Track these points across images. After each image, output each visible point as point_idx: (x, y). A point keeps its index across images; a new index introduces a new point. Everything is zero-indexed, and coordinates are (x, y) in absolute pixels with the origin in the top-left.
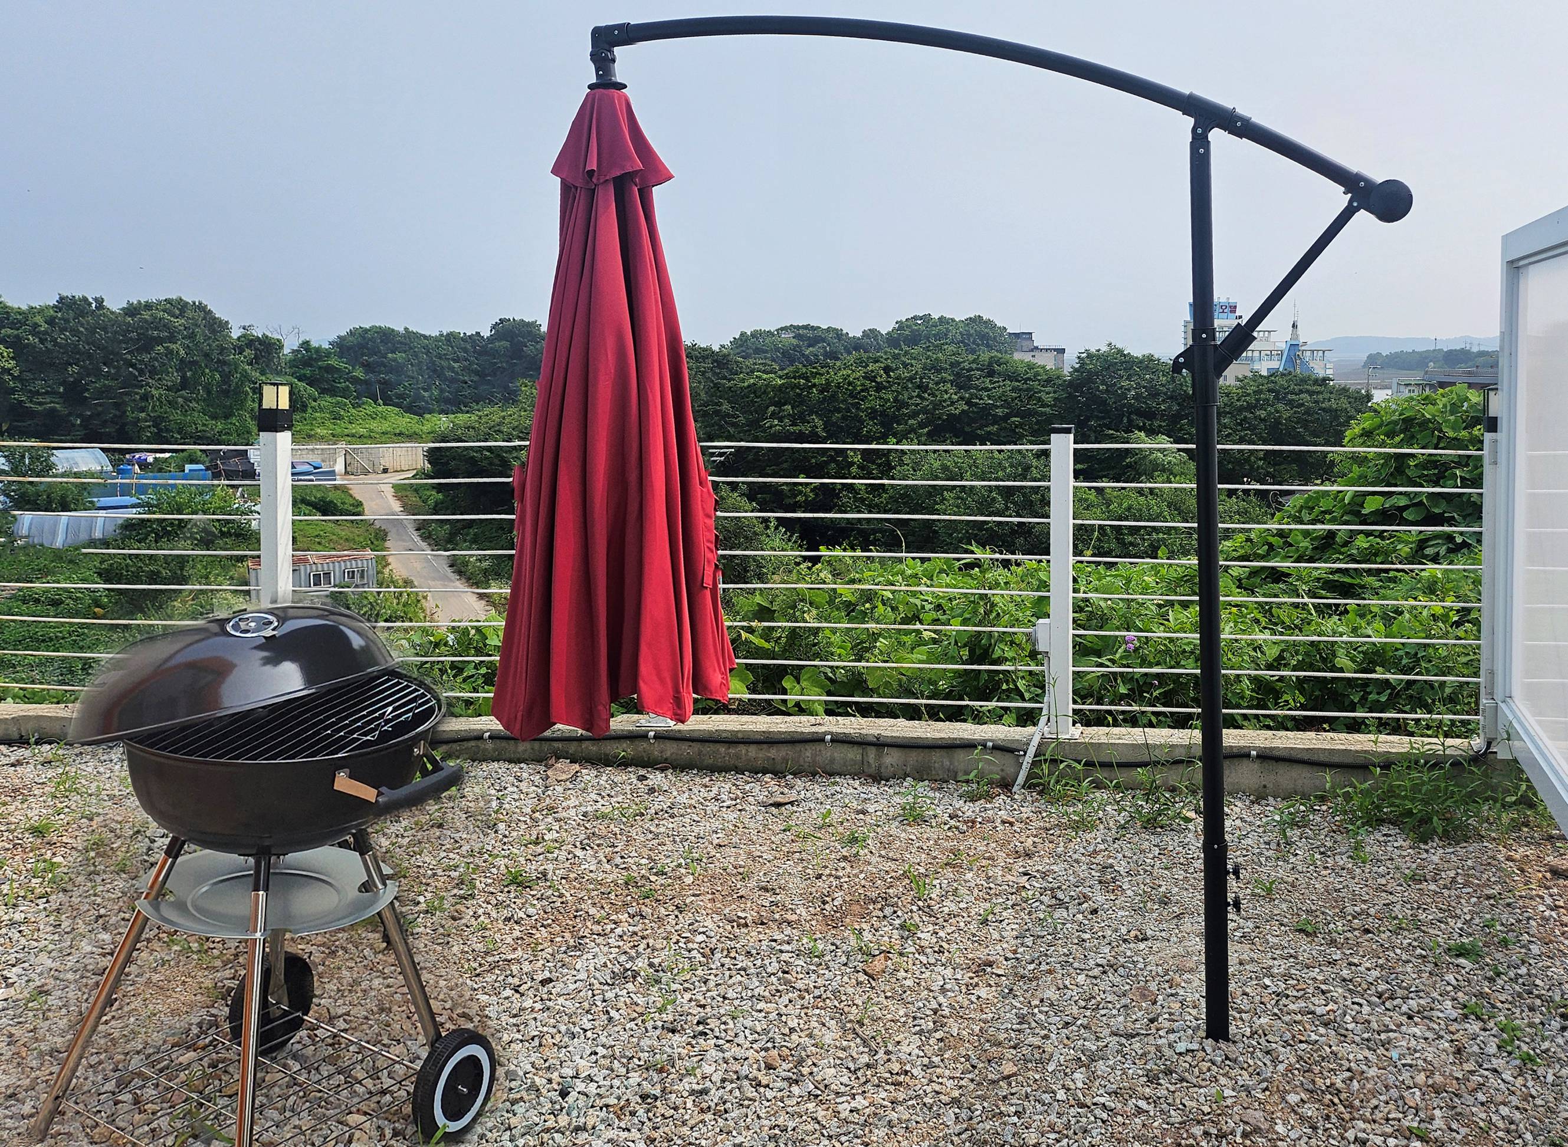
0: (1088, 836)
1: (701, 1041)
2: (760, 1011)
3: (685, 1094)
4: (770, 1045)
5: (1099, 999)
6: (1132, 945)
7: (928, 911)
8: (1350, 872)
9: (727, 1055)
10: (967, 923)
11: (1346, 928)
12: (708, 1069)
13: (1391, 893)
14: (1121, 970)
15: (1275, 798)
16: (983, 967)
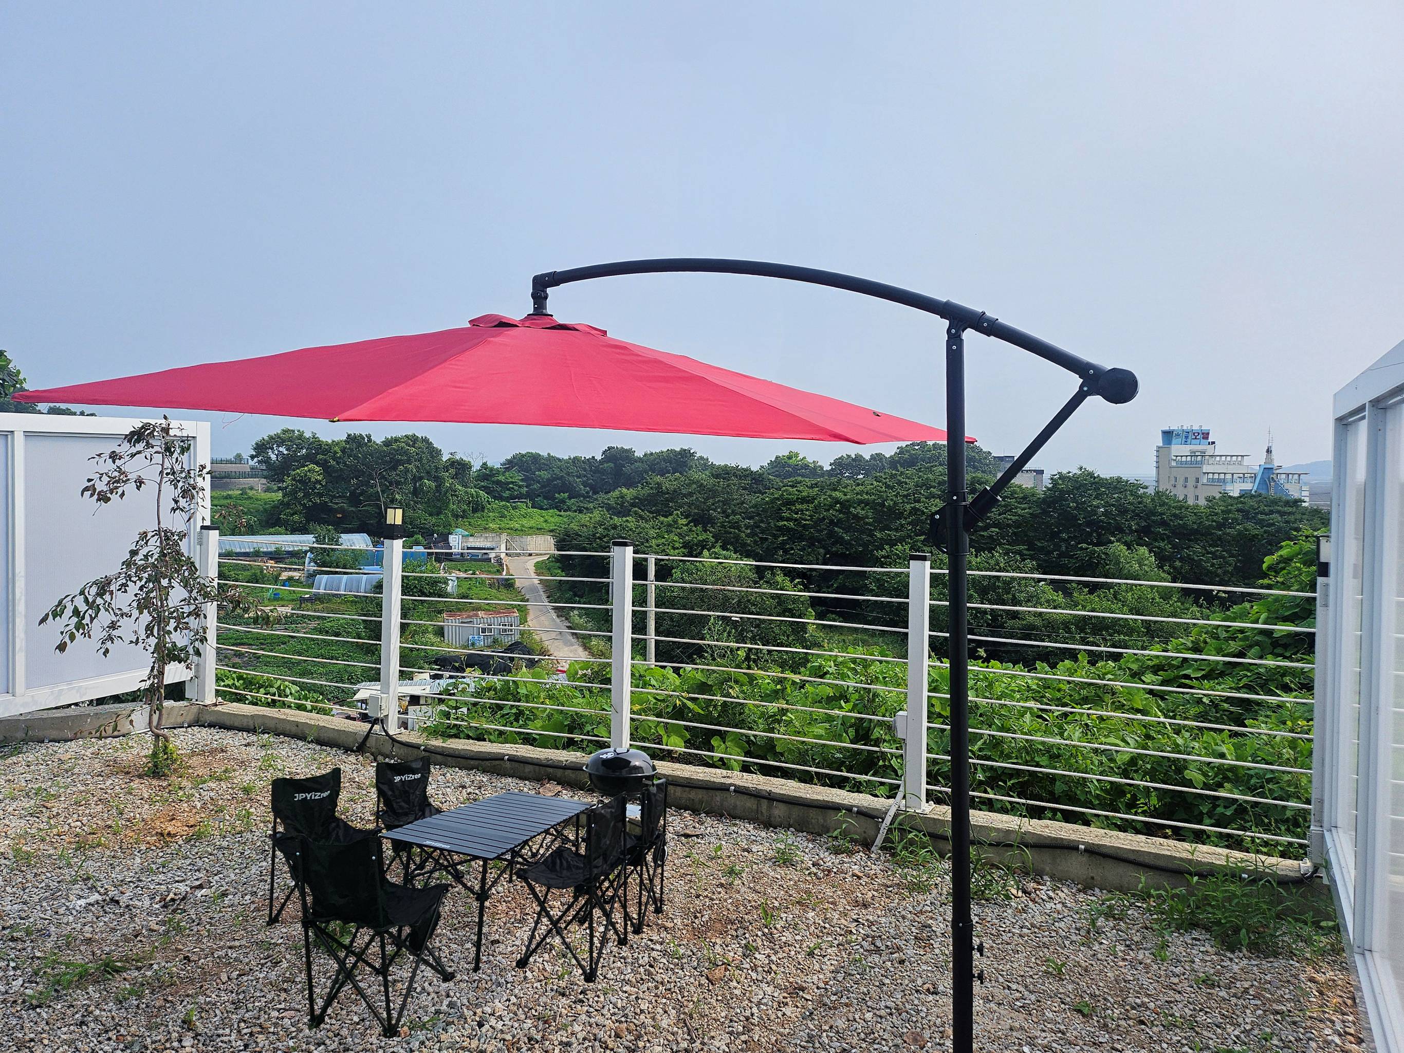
0: (920, 897)
1: (579, 1007)
2: (626, 992)
3: (556, 1043)
4: (623, 1019)
5: (876, 1035)
6: (923, 996)
7: (770, 937)
8: (1147, 967)
9: (592, 1020)
10: (797, 953)
11: (1121, 1016)
12: (577, 1028)
13: (1179, 992)
14: (904, 1014)
15: (1101, 890)
16: (796, 990)
